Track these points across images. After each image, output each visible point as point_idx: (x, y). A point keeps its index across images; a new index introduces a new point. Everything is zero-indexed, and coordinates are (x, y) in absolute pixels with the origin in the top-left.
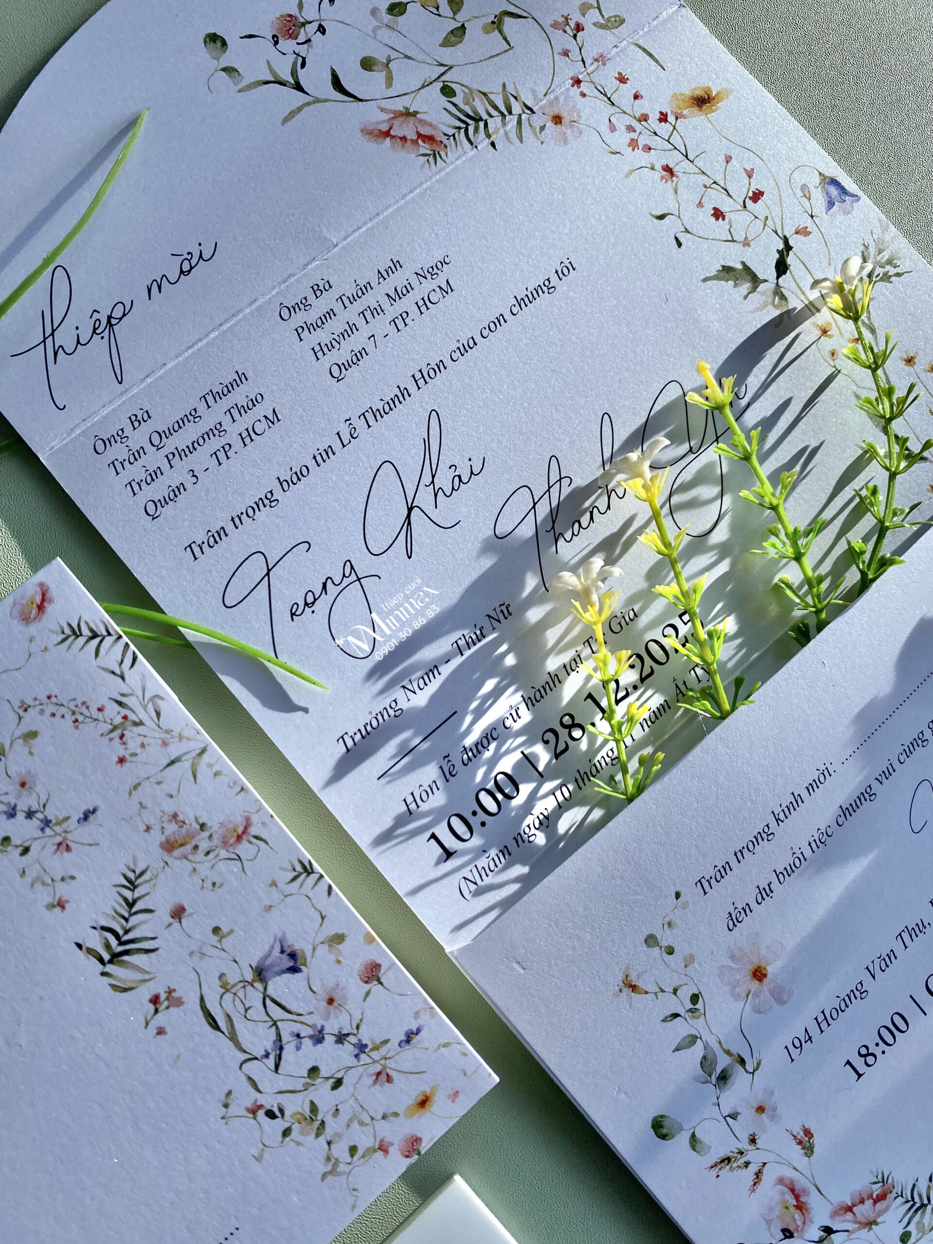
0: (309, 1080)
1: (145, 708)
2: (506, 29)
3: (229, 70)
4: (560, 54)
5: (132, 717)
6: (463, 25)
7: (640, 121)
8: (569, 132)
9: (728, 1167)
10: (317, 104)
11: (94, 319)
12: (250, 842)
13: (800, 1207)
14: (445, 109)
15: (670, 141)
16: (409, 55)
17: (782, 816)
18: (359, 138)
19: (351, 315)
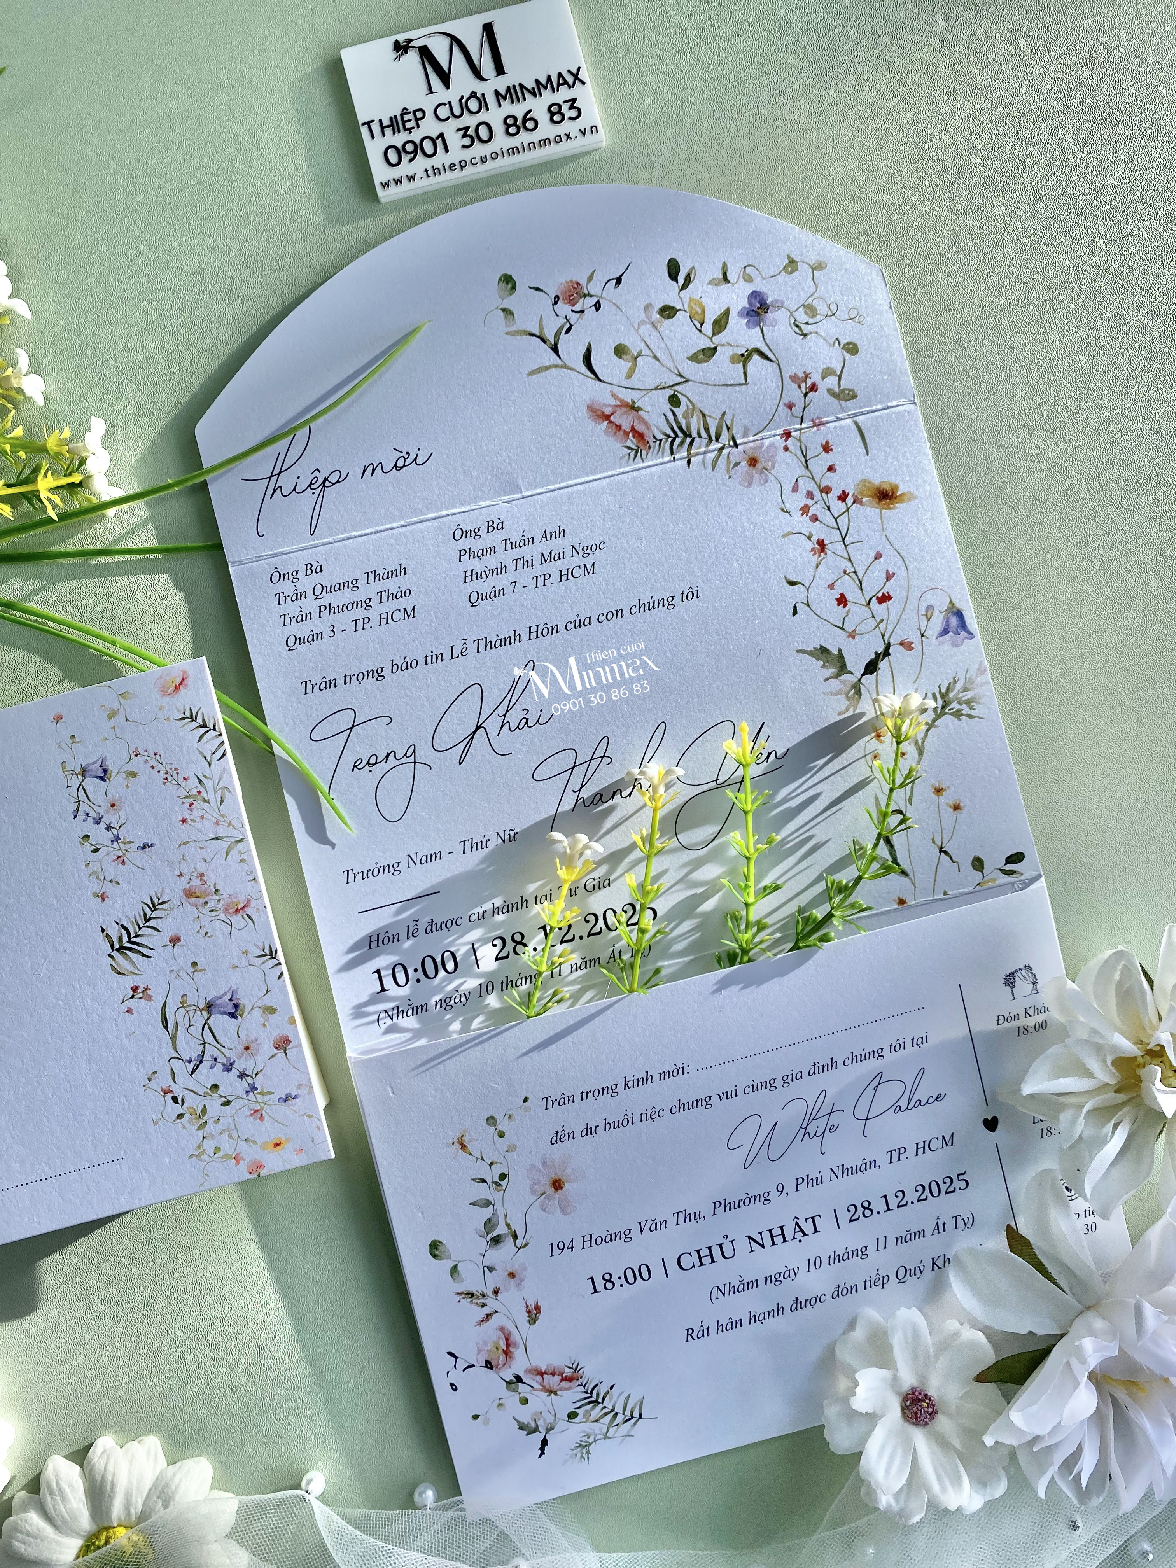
0: (209, 1091)
1: (215, 792)
2: (750, 365)
3: (507, 312)
4: (785, 404)
5: (204, 794)
6: (716, 348)
7: (822, 491)
8: (756, 476)
9: (469, 1300)
10: (563, 370)
11: (314, 475)
12: (243, 917)
13: (507, 1353)
14: (665, 415)
15: (838, 520)
16: (658, 356)
17: (630, 1084)
18: (583, 412)
19: (507, 558)
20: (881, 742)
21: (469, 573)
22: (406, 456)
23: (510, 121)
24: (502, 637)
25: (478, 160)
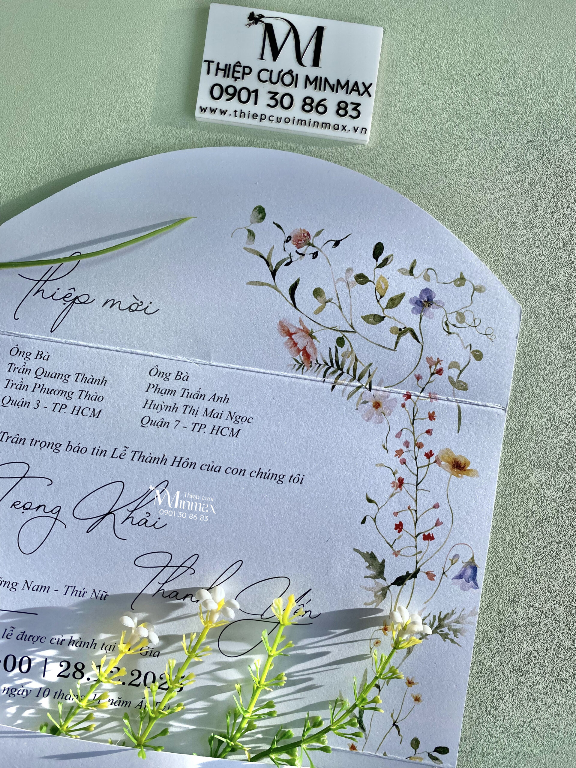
2: (403, 339)
3: (251, 233)
4: (415, 375)
6: (384, 317)
7: (416, 444)
8: (375, 416)
10: (273, 289)
11: (70, 292)
14: (330, 349)
15: (419, 469)
16: (342, 307)
18: (275, 324)
19: (181, 401)
20: (385, 634)
21: (149, 402)
22: (140, 304)
23: (309, 101)
24: (153, 455)
25: (274, 119)
